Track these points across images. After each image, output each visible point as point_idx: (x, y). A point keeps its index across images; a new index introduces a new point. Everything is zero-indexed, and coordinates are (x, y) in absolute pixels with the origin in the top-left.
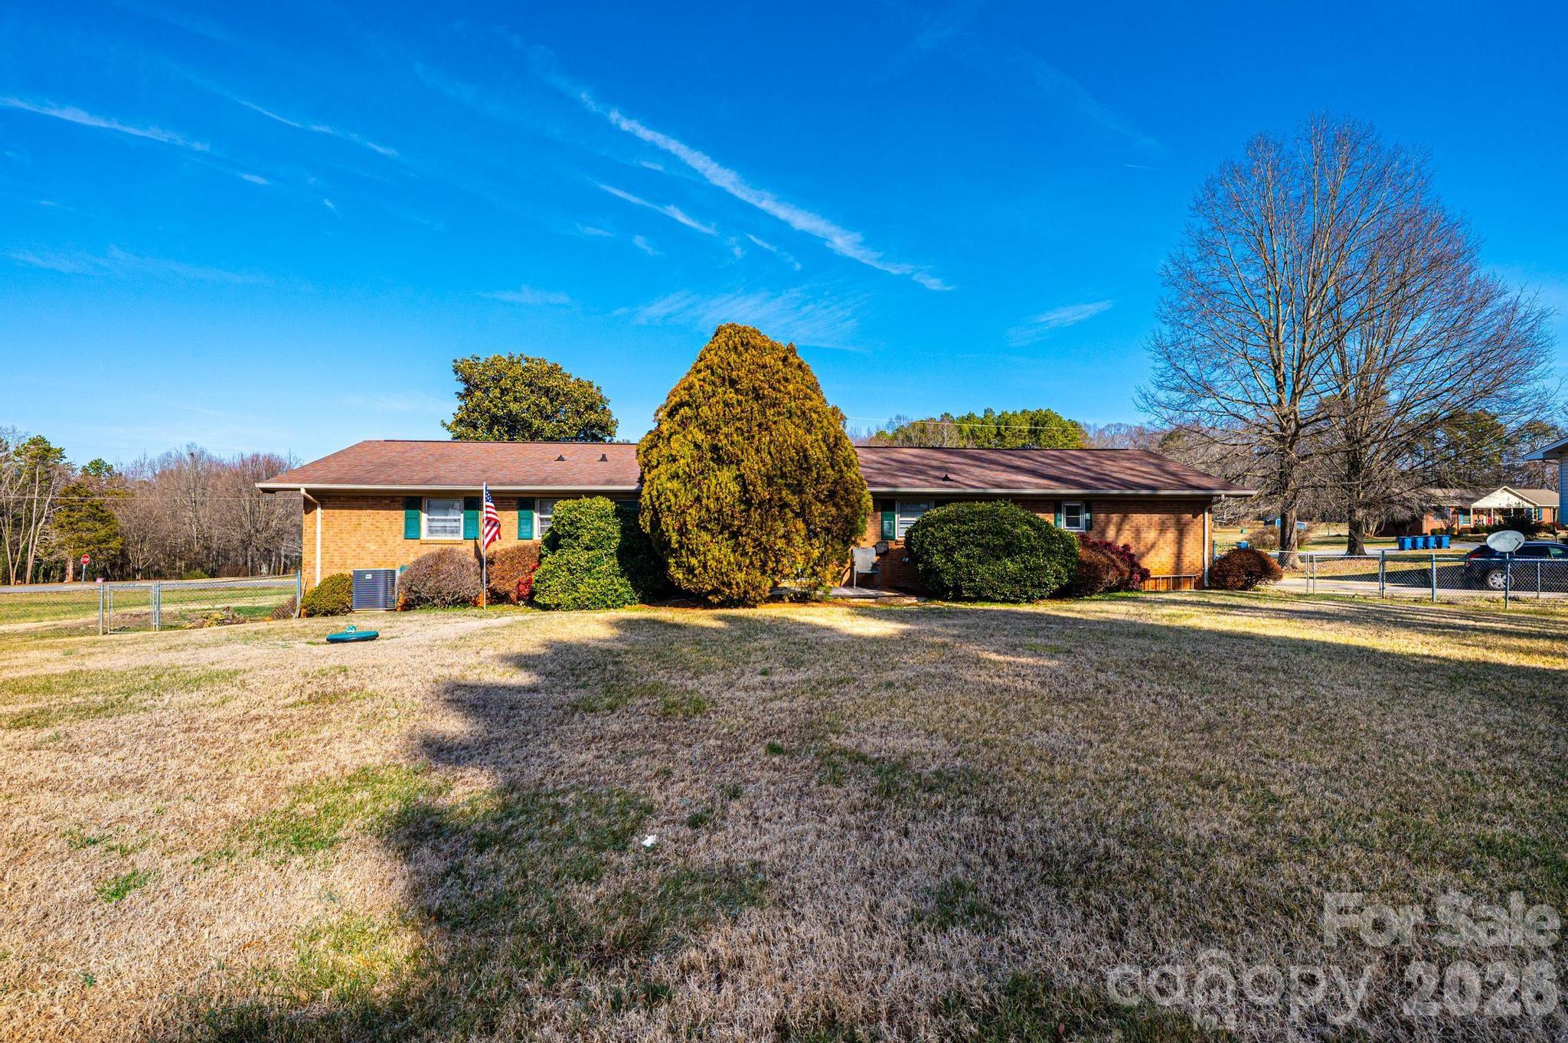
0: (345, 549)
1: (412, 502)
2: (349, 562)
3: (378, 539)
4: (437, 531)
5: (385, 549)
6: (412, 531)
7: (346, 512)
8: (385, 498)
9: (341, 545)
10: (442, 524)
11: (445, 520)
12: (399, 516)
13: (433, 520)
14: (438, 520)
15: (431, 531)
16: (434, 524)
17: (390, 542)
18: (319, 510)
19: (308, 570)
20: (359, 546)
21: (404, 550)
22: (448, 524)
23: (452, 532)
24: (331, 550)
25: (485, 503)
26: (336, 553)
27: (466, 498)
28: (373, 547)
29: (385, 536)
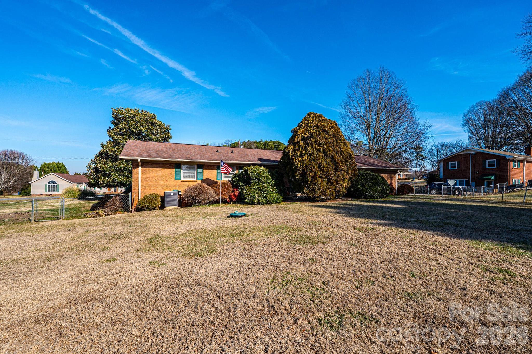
0: (151, 183)
1: (177, 165)
2: (152, 189)
3: (164, 180)
4: (186, 177)
5: (167, 183)
6: (177, 177)
7: (151, 169)
8: (167, 164)
9: (149, 182)
10: (189, 174)
11: (190, 173)
12: (172, 171)
13: (185, 173)
14: (187, 173)
15: (184, 177)
16: (185, 174)
17: (169, 181)
18: (140, 168)
19: (135, 192)
20: (156, 182)
21: (174, 184)
22: (191, 174)
23: (192, 177)
24: (145, 184)
25: (221, 167)
26: (147, 185)
27: (198, 165)
28: (162, 183)
29: (167, 178)
